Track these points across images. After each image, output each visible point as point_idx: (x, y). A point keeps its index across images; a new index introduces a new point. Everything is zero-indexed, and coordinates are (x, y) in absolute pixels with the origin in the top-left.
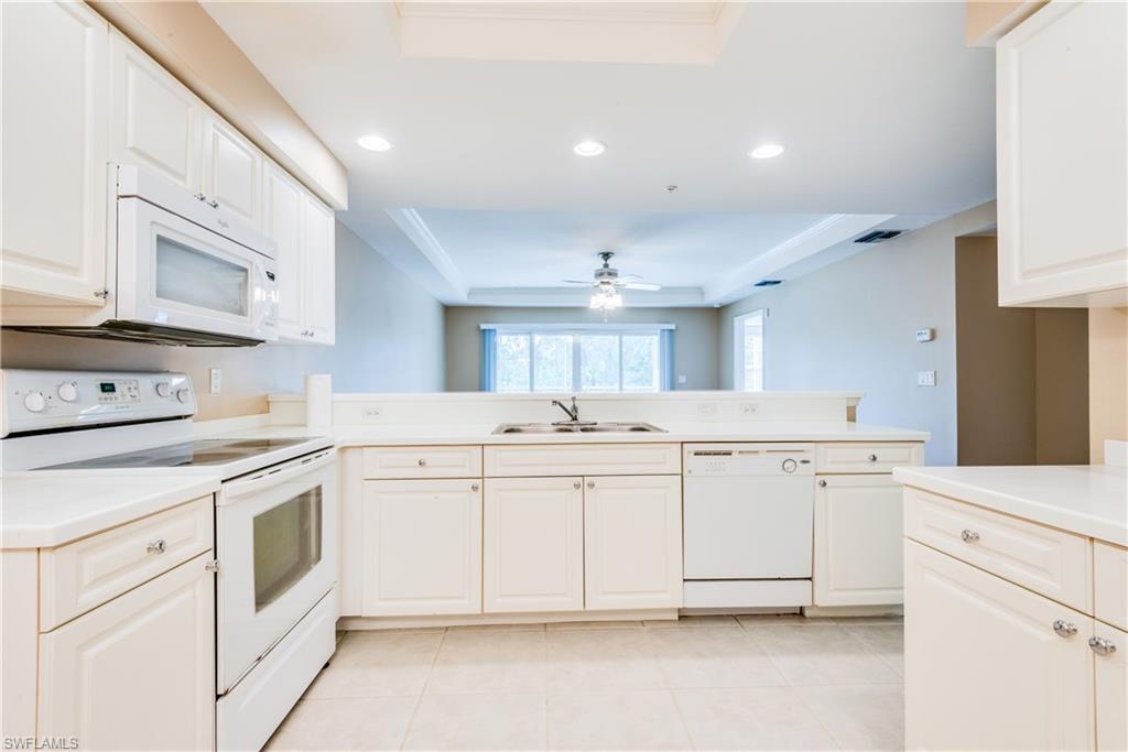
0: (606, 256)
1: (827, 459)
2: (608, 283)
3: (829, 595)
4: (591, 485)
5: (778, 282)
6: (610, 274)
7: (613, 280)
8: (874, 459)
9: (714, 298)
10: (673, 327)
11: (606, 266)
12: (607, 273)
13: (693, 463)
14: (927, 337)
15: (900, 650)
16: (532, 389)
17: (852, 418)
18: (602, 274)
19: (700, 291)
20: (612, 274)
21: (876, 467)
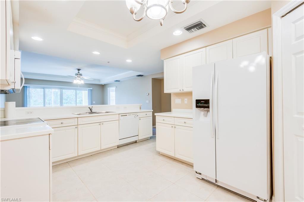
0: (79, 70)
1: (140, 115)
2: (80, 77)
3: (141, 137)
4: (103, 124)
5: (119, 81)
6: (80, 75)
7: (81, 77)
8: (146, 114)
9: (102, 83)
10: (92, 89)
11: (79, 72)
12: (79, 75)
13: (122, 118)
14: (148, 95)
15: (156, 141)
16: (76, 105)
17: (140, 109)
18: (78, 75)
19: (99, 80)
20: (81, 75)
21: (147, 116)
